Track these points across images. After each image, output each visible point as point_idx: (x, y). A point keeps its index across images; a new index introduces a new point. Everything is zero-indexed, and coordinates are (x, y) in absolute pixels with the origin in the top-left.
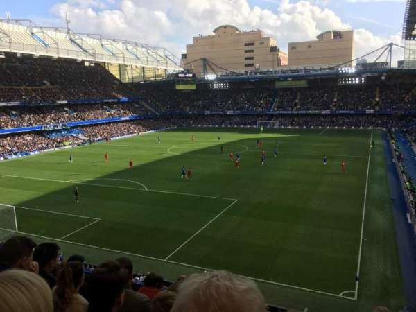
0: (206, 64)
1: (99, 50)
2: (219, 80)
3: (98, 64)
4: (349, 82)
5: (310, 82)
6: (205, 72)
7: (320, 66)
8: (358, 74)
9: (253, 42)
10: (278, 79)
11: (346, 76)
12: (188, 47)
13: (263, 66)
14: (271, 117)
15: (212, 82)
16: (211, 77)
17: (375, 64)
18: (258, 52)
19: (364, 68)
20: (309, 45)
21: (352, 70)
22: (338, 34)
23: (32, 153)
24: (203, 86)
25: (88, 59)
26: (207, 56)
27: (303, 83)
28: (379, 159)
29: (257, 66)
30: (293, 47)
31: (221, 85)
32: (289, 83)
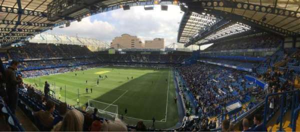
0: (118, 45)
1: (85, 42)
2: (123, 51)
3: (85, 46)
4: (163, 53)
5: (152, 53)
6: (118, 48)
7: (154, 48)
8: (166, 51)
9: (134, 40)
10: (141, 51)
11: (162, 52)
12: (113, 40)
13: (137, 47)
14: (140, 63)
15: (120, 52)
16: (120, 50)
17: (170, 49)
18: (136, 43)
19: (167, 49)
20: (151, 42)
21: (164, 50)
22: (159, 39)
23: (51, 75)
24: (117, 53)
25: (81, 45)
26: (119, 43)
27: (149, 53)
28: (172, 76)
29: (135, 47)
30: (146, 42)
31: (123, 53)
32: (145, 53)
